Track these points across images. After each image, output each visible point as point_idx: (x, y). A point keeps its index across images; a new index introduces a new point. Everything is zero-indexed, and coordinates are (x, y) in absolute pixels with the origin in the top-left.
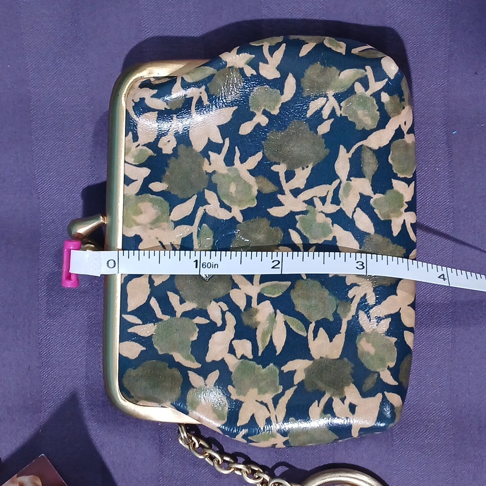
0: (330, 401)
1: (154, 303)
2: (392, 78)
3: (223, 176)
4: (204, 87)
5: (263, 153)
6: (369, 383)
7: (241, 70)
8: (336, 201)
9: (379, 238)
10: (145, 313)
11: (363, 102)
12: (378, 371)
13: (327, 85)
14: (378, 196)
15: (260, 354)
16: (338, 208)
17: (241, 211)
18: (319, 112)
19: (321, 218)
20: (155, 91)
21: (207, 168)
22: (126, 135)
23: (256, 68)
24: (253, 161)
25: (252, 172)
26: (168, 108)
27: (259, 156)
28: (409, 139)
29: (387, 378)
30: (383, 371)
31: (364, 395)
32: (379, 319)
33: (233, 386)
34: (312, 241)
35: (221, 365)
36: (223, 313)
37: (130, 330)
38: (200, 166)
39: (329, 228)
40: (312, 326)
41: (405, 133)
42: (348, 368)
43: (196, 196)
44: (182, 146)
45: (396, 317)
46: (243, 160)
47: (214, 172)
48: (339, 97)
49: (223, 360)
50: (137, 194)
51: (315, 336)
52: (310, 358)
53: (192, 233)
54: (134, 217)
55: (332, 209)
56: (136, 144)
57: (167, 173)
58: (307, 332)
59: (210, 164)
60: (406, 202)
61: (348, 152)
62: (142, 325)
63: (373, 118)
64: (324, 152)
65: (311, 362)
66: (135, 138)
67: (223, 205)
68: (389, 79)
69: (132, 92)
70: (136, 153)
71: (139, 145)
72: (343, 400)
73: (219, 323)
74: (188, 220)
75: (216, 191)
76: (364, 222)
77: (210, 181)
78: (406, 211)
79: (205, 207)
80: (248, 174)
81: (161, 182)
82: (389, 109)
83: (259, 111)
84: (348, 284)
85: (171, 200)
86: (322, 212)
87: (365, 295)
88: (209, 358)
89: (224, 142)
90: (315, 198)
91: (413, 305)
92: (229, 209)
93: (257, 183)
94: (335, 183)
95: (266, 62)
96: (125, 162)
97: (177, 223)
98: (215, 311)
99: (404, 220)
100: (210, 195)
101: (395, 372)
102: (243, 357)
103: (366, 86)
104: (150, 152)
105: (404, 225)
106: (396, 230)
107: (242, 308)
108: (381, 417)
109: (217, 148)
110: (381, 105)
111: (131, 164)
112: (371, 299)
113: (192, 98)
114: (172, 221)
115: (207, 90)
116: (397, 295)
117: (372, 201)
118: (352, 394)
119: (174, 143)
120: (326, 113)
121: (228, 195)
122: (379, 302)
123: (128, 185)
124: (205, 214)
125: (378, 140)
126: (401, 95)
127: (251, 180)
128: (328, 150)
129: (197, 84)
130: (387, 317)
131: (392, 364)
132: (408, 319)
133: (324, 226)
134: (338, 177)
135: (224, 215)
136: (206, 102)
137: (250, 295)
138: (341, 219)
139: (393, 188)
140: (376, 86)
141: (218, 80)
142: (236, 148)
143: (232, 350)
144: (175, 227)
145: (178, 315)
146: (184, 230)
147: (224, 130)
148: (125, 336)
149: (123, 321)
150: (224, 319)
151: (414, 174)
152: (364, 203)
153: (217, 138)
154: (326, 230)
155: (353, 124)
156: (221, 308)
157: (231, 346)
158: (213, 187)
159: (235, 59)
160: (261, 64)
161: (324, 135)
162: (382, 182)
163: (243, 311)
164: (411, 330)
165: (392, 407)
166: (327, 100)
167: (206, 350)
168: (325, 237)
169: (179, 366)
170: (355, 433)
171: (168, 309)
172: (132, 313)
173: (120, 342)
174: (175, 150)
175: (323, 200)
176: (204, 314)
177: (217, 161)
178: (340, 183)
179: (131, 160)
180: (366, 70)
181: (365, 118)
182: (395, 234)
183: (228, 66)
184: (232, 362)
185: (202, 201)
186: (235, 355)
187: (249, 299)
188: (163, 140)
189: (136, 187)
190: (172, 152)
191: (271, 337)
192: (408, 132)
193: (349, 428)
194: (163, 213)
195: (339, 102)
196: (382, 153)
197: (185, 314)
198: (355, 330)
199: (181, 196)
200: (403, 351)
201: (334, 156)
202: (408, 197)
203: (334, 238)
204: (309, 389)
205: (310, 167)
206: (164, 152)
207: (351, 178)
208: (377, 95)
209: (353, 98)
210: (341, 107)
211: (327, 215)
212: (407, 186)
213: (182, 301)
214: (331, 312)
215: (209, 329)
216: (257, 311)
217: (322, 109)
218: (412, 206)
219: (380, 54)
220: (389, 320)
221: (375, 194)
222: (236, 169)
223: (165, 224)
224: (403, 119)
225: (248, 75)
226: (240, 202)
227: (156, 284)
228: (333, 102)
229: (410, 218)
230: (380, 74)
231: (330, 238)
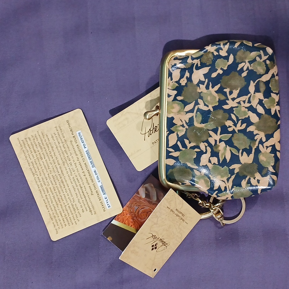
0: (250, 179)
1: (179, 143)
2: (270, 55)
3: (205, 93)
4: (199, 59)
5: (221, 85)
6: (264, 172)
7: (213, 53)
8: (249, 102)
9: (267, 115)
10: (176, 148)
11: (260, 64)
12: (267, 167)
13: (246, 58)
14: (266, 99)
15: (221, 163)
16: (250, 104)
17: (212, 107)
18: (242, 68)
19: (243, 109)
20: (181, 61)
21: (199, 91)
22: (168, 78)
23: (218, 52)
24: (217, 88)
25: (216, 92)
26: (185, 67)
27: (219, 86)
28: (277, 78)
29: (271, 169)
30: (270, 167)
31: (263, 176)
32: (267, 147)
34: (240, 118)
36: (206, 147)
37: (170, 154)
38: (196, 90)
39: (246, 112)
40: (241, 151)
41: (275, 75)
42: (256, 166)
43: (194, 101)
44: (189, 82)
45: (273, 146)
46: (213, 87)
47: (201, 92)
48: (250, 62)
49: (206, 165)
50: (172, 101)
51: (242, 155)
52: (240, 163)
53: (193, 116)
54: (171, 110)
55: (248, 105)
56: (172, 81)
57: (183, 93)
58: (239, 153)
59: (200, 89)
60: (277, 102)
61: (254, 83)
62: (175, 152)
63: (263, 70)
64: (244, 83)
65: (241, 165)
66: (172, 79)
67: (205, 105)
68: (269, 55)
69: (170, 62)
70: (172, 85)
71: (173, 82)
72: (254, 178)
73: (204, 151)
74: (192, 111)
75: (202, 99)
76: (260, 110)
77: (200, 95)
78: (276, 105)
79: (198, 106)
80: (215, 92)
81: (181, 96)
82: (269, 66)
83: (219, 68)
84: (255, 134)
85: (185, 103)
86: (244, 106)
87: (262, 138)
88: (201, 164)
89: (205, 80)
90: (241, 101)
91: (279, 142)
92: (208, 106)
93: (218, 96)
94: (249, 95)
95: (222, 50)
96: (168, 88)
97: (187, 112)
98: (203, 146)
99: (276, 109)
100: (200, 101)
101: (274, 167)
102: (214, 164)
103: (261, 58)
104: (177, 85)
105: (276, 111)
106: (273, 113)
107: (213, 145)
108: (269, 185)
109: (202, 83)
110: (266, 65)
111: (170, 89)
112: (264, 140)
113: (195, 63)
114: (185, 112)
115: (200, 60)
116: (274, 138)
117: (263, 101)
118: (258, 176)
119: (186, 81)
120: (245, 69)
121: (207, 101)
122: (267, 141)
123: (169, 97)
124: (198, 108)
125: (265, 78)
126: (274, 61)
127: (216, 95)
128: (246, 83)
129: (197, 58)
130: (270, 146)
131: (273, 164)
132: (278, 147)
133: (245, 112)
134: (250, 93)
135: (205, 108)
136: (199, 65)
137: (216, 139)
138: (251, 109)
139: (271, 96)
140: (264, 58)
141: (204, 57)
142: (210, 82)
143: (210, 161)
144: (186, 114)
145: (188, 148)
146: (190, 115)
147: (205, 76)
148: (168, 156)
149: (167, 150)
150: (206, 149)
151: (279, 91)
152: (261, 102)
153: (203, 79)
155: (256, 72)
156: (205, 145)
157: (209, 159)
158: (201, 98)
159: (210, 48)
160: (220, 50)
161: (244, 77)
162: (267, 94)
163: (213, 146)
164: (279, 151)
165: (273, 180)
166: (246, 64)
167: (200, 161)
168: (245, 116)
169: (189, 168)
170: (259, 192)
171: (184, 146)
172: (170, 147)
173: (166, 159)
174: (186, 84)
175: (244, 102)
176: (198, 147)
177: (203, 87)
178: (251, 95)
179: (170, 88)
180: (260, 52)
181: (260, 70)
182: (273, 114)
183: (208, 51)
184: (210, 166)
185: (197, 103)
186: (211, 163)
187: (216, 141)
188: (182, 80)
189: (172, 98)
191: (225, 155)
192: (276, 76)
193: (257, 190)
194: (182, 108)
195: (250, 64)
196: (267, 83)
197: (191, 148)
198: (258, 151)
199: (189, 102)
200: (277, 159)
201: (248, 85)
202: (277, 100)
203: (249, 116)
204: (241, 175)
205: (239, 89)
206: (182, 85)
207: (255, 93)
208: (265, 61)
209: (256, 62)
210: (251, 66)
211: (246, 108)
212: (276, 95)
213: (190, 143)
214: (248, 145)
215: (200, 154)
216: (219, 146)
217: (243, 67)
218: (278, 104)
219: (265, 46)
220: (271, 147)
221: (264, 99)
222: (210, 91)
223: (182, 113)
224: (274, 70)
225: (215, 55)
226: (212, 104)
227: (179, 136)
228: (248, 64)
229: (278, 108)
230: (266, 53)
231: (247, 117)
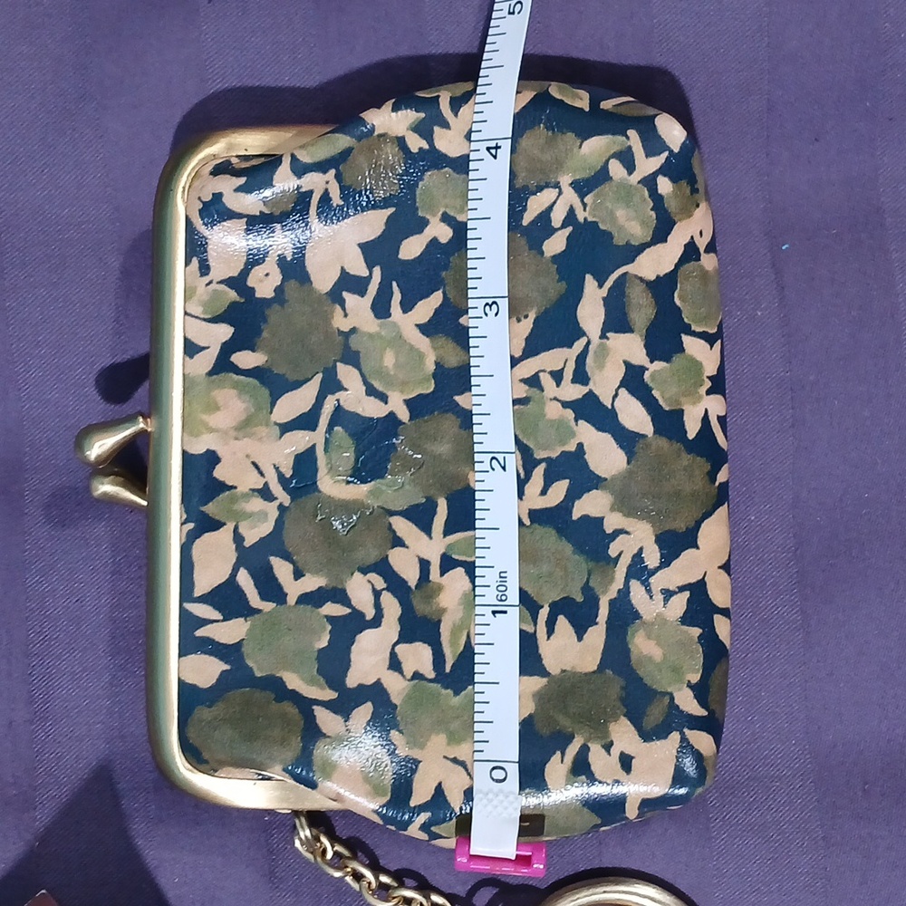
0: (584, 750)
1: (244, 579)
2: (676, 150)
3: (371, 336)
4: (333, 172)
5: (444, 293)
6: (655, 714)
7: (401, 142)
8: (581, 376)
9: (663, 443)
10: (228, 600)
11: (626, 194)
12: (669, 690)
13: (559, 165)
14: (659, 365)
15: (448, 669)
16: (585, 390)
17: (405, 400)
18: (545, 216)
19: (554, 411)
20: (242, 180)
21: (340, 322)
22: (187, 263)
23: (427, 135)
24: (426, 308)
25: (425, 329)
26: (267, 212)
27: (436, 299)
28: (709, 262)
29: (688, 703)
30: (680, 690)
31: (647, 736)
32: (668, 594)
33: (401, 732)
34: (539, 455)
35: (376, 693)
36: (377, 594)
37: (199, 633)
38: (327, 318)
39: (569, 427)
40: (544, 613)
41: (702, 250)
42: (615, 687)
43: (319, 377)
44: (293, 283)
45: (698, 590)
46: (407, 306)
47: (354, 330)
48: (582, 188)
49: (378, 684)
50: (210, 374)
51: (550, 631)
52: (542, 672)
53: (314, 446)
54: (205, 417)
55: (574, 392)
56: (206, 279)
57: (265, 334)
58: (535, 624)
59: (346, 315)
60: (708, 377)
61: (601, 286)
62: (223, 621)
63: (643, 223)
64: (555, 288)
65: (545, 680)
66: (205, 269)
67: (371, 391)
68: (671, 152)
69: (196, 183)
70: (205, 298)
71: (211, 282)
72: (608, 747)
73: (370, 613)
74: (307, 421)
75: (357, 366)
76: (634, 415)
77: (346, 346)
78: (708, 393)
79: (338, 395)
80: (417, 332)
81: (253, 351)
82: (672, 205)
83: (434, 216)
84: (609, 530)
85: (273, 383)
86: (555, 399)
87: (641, 550)
88: (352, 680)
89: (371, 274)
90: (541, 374)
91: (726, 567)
92: (383, 398)
93: (435, 348)
94: (579, 346)
95: (446, 125)
96: (186, 313)
97: (286, 428)
98: (360, 590)
99: (706, 410)
100: (346, 373)
101: (700, 691)
102: (417, 676)
103: (630, 167)
104: (232, 295)
105: (706, 419)
106: (692, 429)
107: (412, 581)
108: (679, 777)
109: (359, 286)
110: (657, 199)
111: (197, 317)
112: (652, 558)
113: (311, 192)
114: (276, 424)
115: (338, 177)
116: (698, 548)
117: (647, 375)
118: (624, 735)
119: (276, 278)
120: (558, 217)
121: (382, 373)
122: (666, 561)
123: (191, 357)
124: (338, 409)
125: (656, 262)
126: (692, 181)
127: (422, 343)
128: (563, 285)
129: (321, 167)
130: (682, 589)
131: (695, 678)
132: (720, 593)
133: (560, 424)
134: (584, 334)
135: (372, 409)
136: (336, 200)
137: (425, 558)
138: (592, 410)
139: (683, 350)
140: (647, 165)
141: (360, 160)
142: (394, 284)
143: (395, 664)
144: (282, 435)
145: (292, 600)
146: (299, 441)
147: (371, 251)
148: (190, 645)
149: (184, 615)
150: (378, 606)
151: (720, 327)
152: (633, 380)
153: (358, 267)
154: (564, 432)
155: (609, 235)
156: (373, 585)
157: (393, 656)
158: (352, 358)
159: (389, 120)
160: (436, 129)
161: (555, 258)
162: (664, 340)
163: (414, 588)
164: (725, 612)
165: (698, 757)
166: (560, 193)
167: (346, 664)
168: (564, 445)
169: (295, 697)
170: (632, 812)
171: (270, 588)
172: (203, 599)
173: (180, 656)
174: (279, 290)
175: (557, 376)
176: (340, 596)
177: (358, 309)
178: (589, 343)
179: (198, 311)
180: (628, 138)
181: (630, 223)
182: (691, 435)
183: (376, 133)
184: (396, 686)
185: (331, 385)
186: (400, 671)
187: (424, 565)
188: (257, 272)
189: (206, 360)
190: (273, 294)
191: (468, 636)
192: (708, 250)
193: (619, 803)
194: (259, 408)
195: (582, 196)
196: (662, 287)
197: (305, 599)
198: (624, 615)
199: (292, 377)
200: (714, 652)
201: (575, 294)
202: (711, 369)
203: (580, 446)
204: (545, 732)
205: (532, 316)
206: (258, 295)
207: (608, 335)
208: (650, 182)
209: (606, 188)
210: (585, 205)
211: (565, 405)
212: (709, 347)
213: (298, 574)
214: (579, 584)
215: (352, 625)
216: (440, 588)
217: (551, 208)
218: (718, 385)
219: (651, 111)
220: (687, 594)
221: (652, 362)
222: (395, 324)
223: (262, 431)
224: (696, 226)
225: (415, 150)
226: (403, 385)
227: (247, 544)
228: (570, 196)
229: (715, 406)
230: (653, 143)
231: (572, 447)
